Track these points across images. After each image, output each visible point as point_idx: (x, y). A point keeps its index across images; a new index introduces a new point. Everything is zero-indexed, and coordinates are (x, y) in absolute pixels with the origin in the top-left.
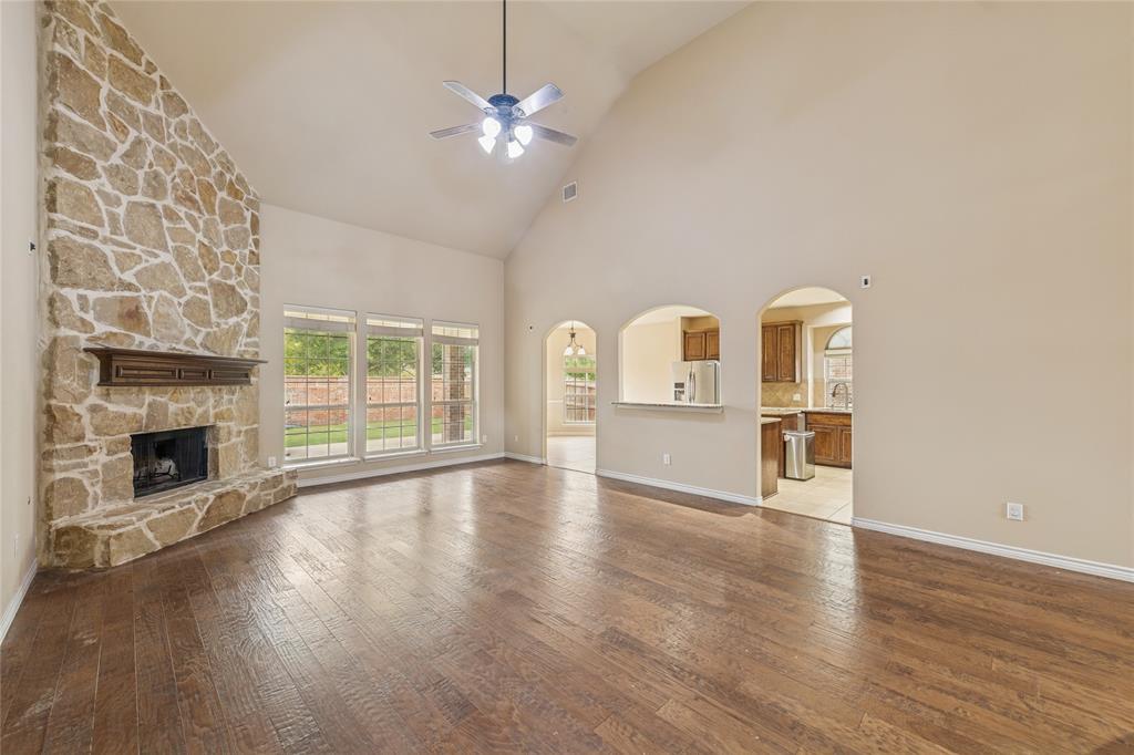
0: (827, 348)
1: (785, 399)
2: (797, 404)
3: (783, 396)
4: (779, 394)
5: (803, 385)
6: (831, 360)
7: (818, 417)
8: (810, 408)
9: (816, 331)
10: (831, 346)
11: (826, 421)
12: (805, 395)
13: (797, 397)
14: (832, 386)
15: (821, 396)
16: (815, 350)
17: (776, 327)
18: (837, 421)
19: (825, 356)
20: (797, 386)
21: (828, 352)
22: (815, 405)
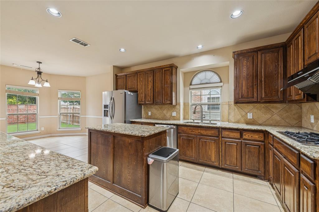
0: (191, 85)
1: (168, 115)
2: (174, 118)
3: (167, 113)
4: (165, 112)
5: (177, 107)
6: (193, 91)
7: (185, 128)
8: (181, 122)
9: (185, 74)
10: (193, 83)
11: (190, 131)
12: (179, 113)
13: (174, 114)
14: (194, 107)
15: (187, 113)
16: (184, 86)
17: (162, 69)
18: (197, 132)
19: (190, 89)
20: (174, 106)
21: (191, 87)
22: (184, 119)
